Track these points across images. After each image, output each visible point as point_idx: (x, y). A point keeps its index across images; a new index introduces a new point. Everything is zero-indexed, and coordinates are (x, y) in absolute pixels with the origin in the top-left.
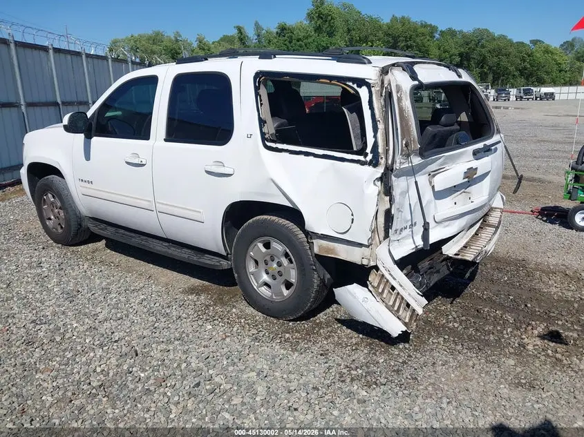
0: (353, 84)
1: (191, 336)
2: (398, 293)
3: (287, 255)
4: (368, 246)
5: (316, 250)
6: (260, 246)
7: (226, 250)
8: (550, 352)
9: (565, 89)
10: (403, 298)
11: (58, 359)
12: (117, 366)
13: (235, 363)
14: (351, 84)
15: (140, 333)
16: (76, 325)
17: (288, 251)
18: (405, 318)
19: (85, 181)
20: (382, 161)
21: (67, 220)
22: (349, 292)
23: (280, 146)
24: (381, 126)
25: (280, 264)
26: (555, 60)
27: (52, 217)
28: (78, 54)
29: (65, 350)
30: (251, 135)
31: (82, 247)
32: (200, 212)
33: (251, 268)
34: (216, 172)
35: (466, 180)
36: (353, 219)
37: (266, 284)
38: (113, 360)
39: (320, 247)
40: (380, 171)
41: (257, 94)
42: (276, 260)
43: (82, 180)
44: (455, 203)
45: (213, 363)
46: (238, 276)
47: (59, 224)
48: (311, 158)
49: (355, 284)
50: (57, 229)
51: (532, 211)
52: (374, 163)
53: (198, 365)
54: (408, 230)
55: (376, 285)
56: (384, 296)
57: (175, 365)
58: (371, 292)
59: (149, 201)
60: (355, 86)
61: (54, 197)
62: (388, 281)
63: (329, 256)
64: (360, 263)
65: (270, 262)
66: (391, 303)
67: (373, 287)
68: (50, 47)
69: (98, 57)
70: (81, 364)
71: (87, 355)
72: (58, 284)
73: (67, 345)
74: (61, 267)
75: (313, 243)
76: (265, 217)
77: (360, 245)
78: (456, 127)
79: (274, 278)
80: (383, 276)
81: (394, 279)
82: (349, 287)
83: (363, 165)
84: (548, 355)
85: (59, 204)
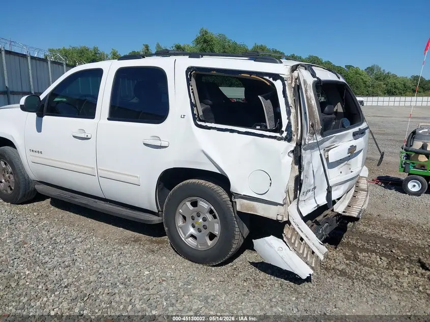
0: (270, 78)
1: (132, 281)
2: (306, 243)
3: (211, 212)
4: (283, 205)
5: (238, 208)
6: (189, 204)
7: (158, 208)
8: (421, 288)
9: (370, 99)
10: (309, 247)
11: (14, 304)
12: (69, 310)
13: (173, 304)
14: (267, 78)
15: (87, 279)
16: (28, 272)
17: (212, 208)
18: (312, 264)
19: (36, 152)
20: (295, 138)
21: (17, 183)
22: (267, 242)
23: (209, 125)
24: (293, 110)
25: (205, 219)
26: (362, 79)
27: (3, 181)
28: (24, 56)
29: (20, 295)
30: (184, 116)
31: (29, 205)
32: (137, 177)
33: (180, 222)
34: (153, 144)
35: (349, 154)
36: (271, 183)
37: (192, 236)
38: (65, 304)
39: (241, 205)
40: (293, 145)
41: (189, 85)
42: (202, 216)
43: (33, 151)
44: (341, 172)
45: (154, 304)
46: (169, 230)
47: (10, 186)
48: (236, 134)
49: (272, 236)
50: (7, 191)
51: (373, 180)
52: (289, 139)
53: (142, 306)
54: (311, 192)
55: (289, 237)
56: (296, 245)
57: (122, 307)
58: (285, 243)
59: (93, 168)
60: (271, 80)
61: (5, 164)
62: (297, 233)
63: (249, 212)
64: (275, 219)
65: (196, 217)
66: (301, 252)
67: (287, 238)
68: (3, 49)
69: (40, 59)
70: (36, 308)
71: (41, 300)
72: (10, 236)
73: (21, 291)
74: (12, 221)
75: (236, 202)
76: (194, 181)
77: (276, 204)
78: (333, 116)
79: (199, 230)
80: (294, 229)
81: (302, 232)
82: (267, 238)
83: (280, 140)
84: (419, 291)
85: (10, 170)
